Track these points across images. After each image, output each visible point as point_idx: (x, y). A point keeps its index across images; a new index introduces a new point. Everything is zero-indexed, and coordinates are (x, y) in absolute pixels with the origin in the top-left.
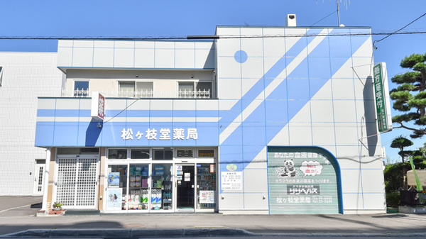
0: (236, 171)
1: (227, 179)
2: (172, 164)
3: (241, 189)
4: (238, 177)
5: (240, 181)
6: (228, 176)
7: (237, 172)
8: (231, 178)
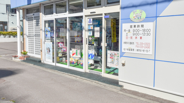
0: (144, 21)
1: (130, 34)
2: (82, 17)
3: (151, 52)
4: (147, 32)
5: (149, 39)
6: (132, 30)
7: (145, 24)
8: (136, 34)
